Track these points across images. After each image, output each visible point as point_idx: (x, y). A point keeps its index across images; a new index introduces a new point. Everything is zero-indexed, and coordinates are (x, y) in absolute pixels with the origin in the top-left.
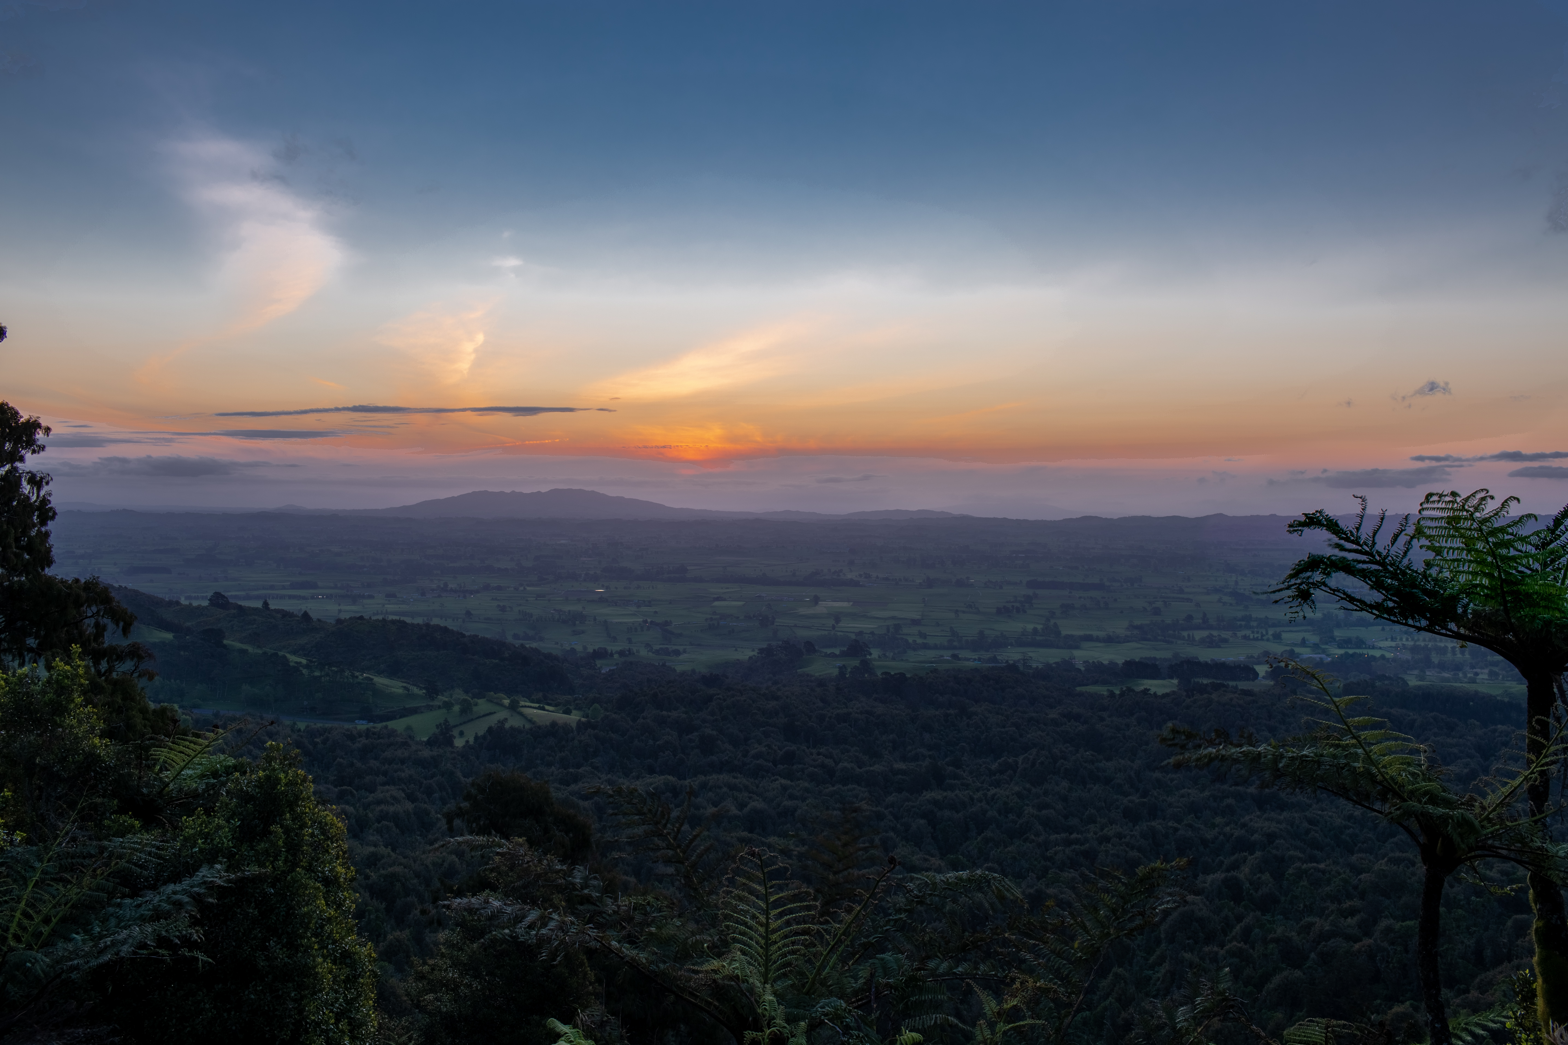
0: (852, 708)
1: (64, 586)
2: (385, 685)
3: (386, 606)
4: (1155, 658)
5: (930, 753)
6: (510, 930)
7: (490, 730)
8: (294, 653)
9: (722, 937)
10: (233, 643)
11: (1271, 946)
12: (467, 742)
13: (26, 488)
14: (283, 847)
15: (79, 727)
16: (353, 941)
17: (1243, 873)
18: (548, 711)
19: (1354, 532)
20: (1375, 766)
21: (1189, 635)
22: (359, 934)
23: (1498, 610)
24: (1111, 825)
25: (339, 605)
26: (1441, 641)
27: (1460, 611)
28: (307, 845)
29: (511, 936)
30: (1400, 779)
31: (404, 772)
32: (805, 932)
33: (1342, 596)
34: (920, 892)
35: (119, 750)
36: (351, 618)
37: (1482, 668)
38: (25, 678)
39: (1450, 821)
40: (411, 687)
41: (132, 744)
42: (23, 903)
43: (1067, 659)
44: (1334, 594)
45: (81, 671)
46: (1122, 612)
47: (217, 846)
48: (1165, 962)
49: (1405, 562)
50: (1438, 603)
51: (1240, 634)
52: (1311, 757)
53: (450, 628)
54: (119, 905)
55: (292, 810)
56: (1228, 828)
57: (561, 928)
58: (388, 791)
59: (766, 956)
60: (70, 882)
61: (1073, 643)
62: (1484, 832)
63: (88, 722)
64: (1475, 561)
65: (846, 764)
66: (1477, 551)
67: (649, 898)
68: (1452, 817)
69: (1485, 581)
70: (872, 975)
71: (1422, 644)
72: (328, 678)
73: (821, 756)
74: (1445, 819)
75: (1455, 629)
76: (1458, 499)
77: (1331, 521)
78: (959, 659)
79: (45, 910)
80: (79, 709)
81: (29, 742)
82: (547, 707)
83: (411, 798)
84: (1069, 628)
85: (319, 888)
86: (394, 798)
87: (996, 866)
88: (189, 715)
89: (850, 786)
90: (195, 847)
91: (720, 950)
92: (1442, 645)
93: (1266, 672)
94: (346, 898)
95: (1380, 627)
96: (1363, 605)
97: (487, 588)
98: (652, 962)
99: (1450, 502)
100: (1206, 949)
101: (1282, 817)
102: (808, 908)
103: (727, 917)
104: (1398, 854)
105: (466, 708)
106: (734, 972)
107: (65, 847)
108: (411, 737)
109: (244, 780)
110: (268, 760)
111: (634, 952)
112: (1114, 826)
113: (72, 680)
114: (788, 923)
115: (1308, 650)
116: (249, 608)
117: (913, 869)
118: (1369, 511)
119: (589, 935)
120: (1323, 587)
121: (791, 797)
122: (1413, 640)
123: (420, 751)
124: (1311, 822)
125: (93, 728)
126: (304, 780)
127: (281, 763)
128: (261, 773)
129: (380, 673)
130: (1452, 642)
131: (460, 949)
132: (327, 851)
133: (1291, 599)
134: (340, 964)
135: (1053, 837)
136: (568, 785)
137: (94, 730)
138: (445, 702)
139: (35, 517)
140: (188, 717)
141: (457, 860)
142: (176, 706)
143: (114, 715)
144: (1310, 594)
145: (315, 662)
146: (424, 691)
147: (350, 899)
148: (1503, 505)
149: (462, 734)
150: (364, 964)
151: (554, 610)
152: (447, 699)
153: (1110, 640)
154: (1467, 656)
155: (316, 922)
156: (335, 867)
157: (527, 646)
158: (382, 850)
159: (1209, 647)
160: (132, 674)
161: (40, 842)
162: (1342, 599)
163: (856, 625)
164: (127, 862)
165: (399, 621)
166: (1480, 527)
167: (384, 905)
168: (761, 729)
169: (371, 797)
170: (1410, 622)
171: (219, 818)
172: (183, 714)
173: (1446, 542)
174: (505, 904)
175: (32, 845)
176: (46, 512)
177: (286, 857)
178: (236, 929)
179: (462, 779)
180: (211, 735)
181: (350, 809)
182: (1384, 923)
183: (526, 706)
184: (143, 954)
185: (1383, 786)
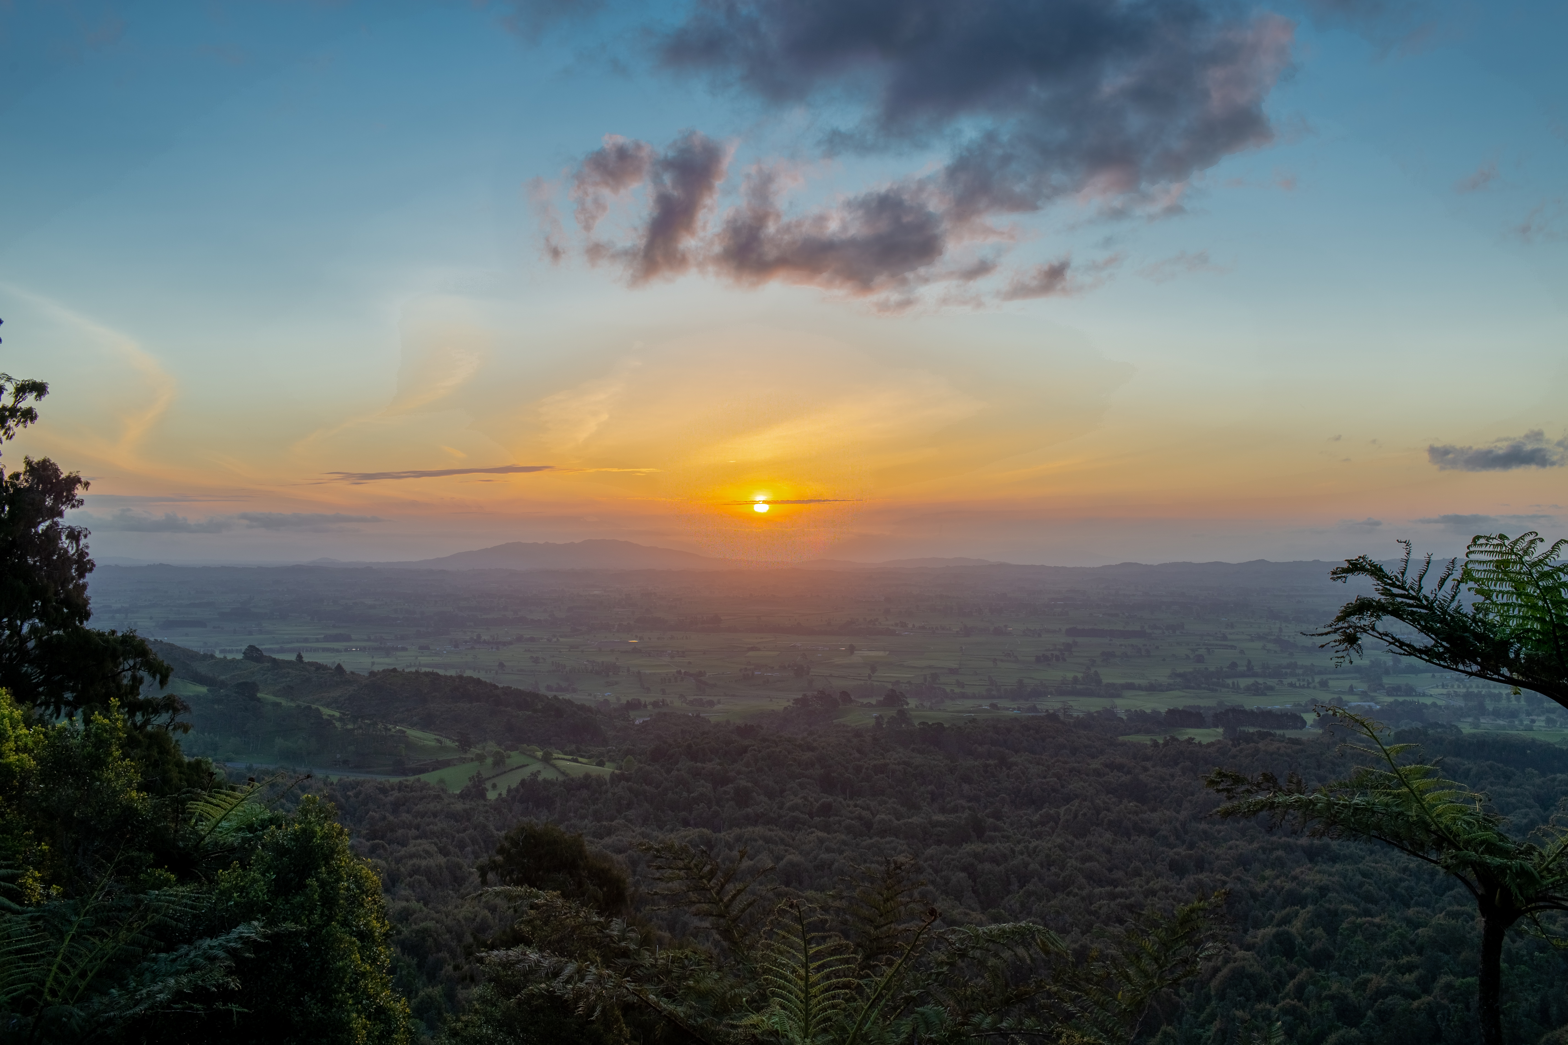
0: (890, 759)
1: (101, 639)
2: (418, 738)
3: (419, 658)
4: (1199, 707)
5: (970, 804)
6: (547, 985)
7: (523, 783)
8: (328, 705)
9: (761, 991)
10: (267, 696)
11: (1326, 1004)
12: (500, 794)
13: (65, 542)
14: (319, 901)
15: (117, 780)
16: (387, 996)
17: (1295, 927)
18: (580, 763)
19: (1399, 576)
20: (1428, 814)
21: (1233, 683)
22: (393, 990)
23: (1551, 655)
24: (1157, 878)
25: (373, 657)
26: (1495, 687)
27: (1512, 656)
28: (342, 899)
29: (547, 991)
30: (1454, 828)
31: (436, 825)
32: (846, 986)
33: (1391, 640)
34: (962, 945)
35: (155, 803)
36: (384, 671)
37: (1538, 715)
38: (64, 732)
39: (1508, 871)
40: (443, 739)
41: (169, 797)
42: (60, 957)
43: (1108, 708)
44: (1382, 639)
45: (119, 724)
46: (1164, 660)
47: (252, 900)
48: (1216, 1020)
49: (1454, 605)
50: (1489, 647)
51: (1286, 681)
52: (1363, 805)
53: (483, 680)
54: (154, 960)
55: (327, 863)
56: (1278, 881)
57: (598, 982)
58: (420, 845)
59: (806, 1010)
60: (107, 936)
61: (1114, 691)
62: (1545, 883)
63: (126, 776)
64: (1526, 606)
65: (883, 816)
66: (1527, 595)
67: (688, 952)
68: (1510, 868)
69: (1537, 626)
70: (914, 1030)
71: (1476, 691)
72: (361, 731)
73: (858, 808)
74: (1502, 869)
75: (1508, 674)
76: (1507, 542)
77: (1375, 566)
78: (998, 709)
79: (81, 965)
80: (117, 762)
81: (68, 795)
82: (580, 759)
83: (444, 852)
84: (1110, 676)
85: (354, 942)
86: (427, 852)
87: (1038, 920)
88: (223, 769)
89: (888, 839)
90: (230, 900)
91: (759, 1004)
92: (1496, 691)
93: (1314, 720)
94: (381, 953)
95: (1430, 675)
96: (1413, 651)
97: (520, 639)
98: (690, 1017)
99: (1497, 545)
100: (1259, 1006)
101: (1334, 870)
102: (847, 961)
103: (767, 971)
104: (1456, 908)
105: (499, 761)
106: (773, 1026)
107: (102, 900)
108: (444, 790)
109: (278, 833)
110: (304, 813)
111: (671, 1007)
112: (1160, 879)
113: (111, 734)
114: (828, 977)
115: (1356, 698)
116: (283, 660)
117: (954, 923)
118: (1413, 556)
119: (627, 988)
120: (1370, 632)
121: (828, 850)
122: (1465, 686)
123: (453, 804)
124: (1364, 875)
125: (130, 782)
126: (341, 833)
127: (317, 816)
128: (297, 826)
129: (413, 725)
130: (1506, 688)
131: (494, 1005)
132: (362, 905)
133: (1338, 644)
134: (375, 1019)
135: (1097, 890)
136: (602, 839)
137: (131, 784)
138: (478, 755)
139: (73, 571)
140: (221, 771)
141: (489, 914)
142: (210, 760)
143: (151, 768)
144: (1357, 639)
145: (348, 715)
146: (457, 744)
147: (385, 954)
148: (1553, 548)
149: (494, 786)
150: (399, 1020)
151: (588, 661)
152: (479, 752)
153: (1152, 688)
154: (1523, 703)
155: (351, 977)
156: (370, 921)
157: (561, 698)
158: (414, 904)
159: (1254, 695)
160: (167, 728)
161: (77, 895)
162: (1391, 643)
163: (892, 675)
164: (163, 916)
165: (432, 673)
166: (1530, 571)
167: (415, 961)
168: (797, 781)
169: (403, 851)
170: (1461, 667)
171: (254, 872)
172: (217, 767)
173: (1495, 585)
174: (543, 957)
175: (68, 899)
176: (84, 565)
177: (322, 911)
178: (271, 984)
179: (495, 832)
180: (246, 788)
181: (382, 863)
182: (1444, 980)
183: (559, 759)
184: (178, 1009)
185: (1438, 835)
